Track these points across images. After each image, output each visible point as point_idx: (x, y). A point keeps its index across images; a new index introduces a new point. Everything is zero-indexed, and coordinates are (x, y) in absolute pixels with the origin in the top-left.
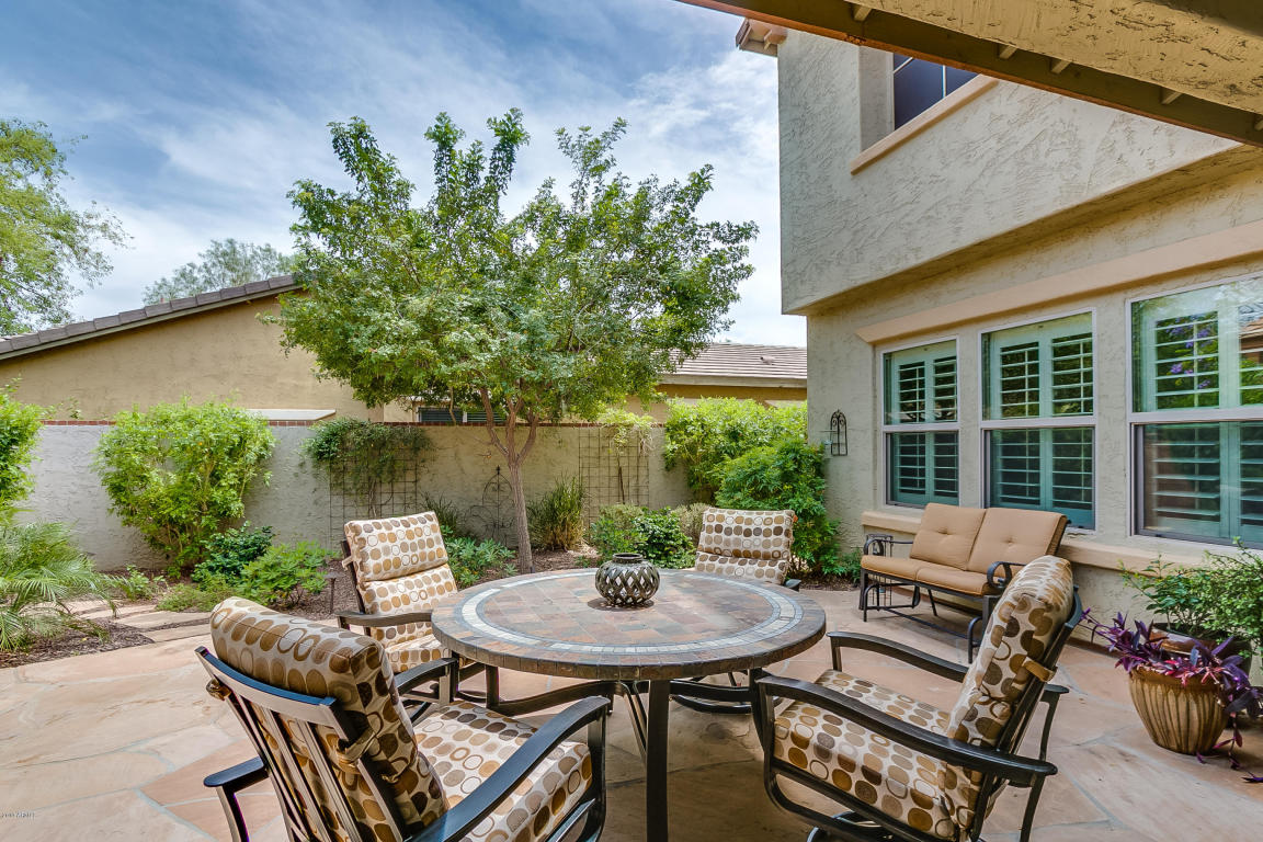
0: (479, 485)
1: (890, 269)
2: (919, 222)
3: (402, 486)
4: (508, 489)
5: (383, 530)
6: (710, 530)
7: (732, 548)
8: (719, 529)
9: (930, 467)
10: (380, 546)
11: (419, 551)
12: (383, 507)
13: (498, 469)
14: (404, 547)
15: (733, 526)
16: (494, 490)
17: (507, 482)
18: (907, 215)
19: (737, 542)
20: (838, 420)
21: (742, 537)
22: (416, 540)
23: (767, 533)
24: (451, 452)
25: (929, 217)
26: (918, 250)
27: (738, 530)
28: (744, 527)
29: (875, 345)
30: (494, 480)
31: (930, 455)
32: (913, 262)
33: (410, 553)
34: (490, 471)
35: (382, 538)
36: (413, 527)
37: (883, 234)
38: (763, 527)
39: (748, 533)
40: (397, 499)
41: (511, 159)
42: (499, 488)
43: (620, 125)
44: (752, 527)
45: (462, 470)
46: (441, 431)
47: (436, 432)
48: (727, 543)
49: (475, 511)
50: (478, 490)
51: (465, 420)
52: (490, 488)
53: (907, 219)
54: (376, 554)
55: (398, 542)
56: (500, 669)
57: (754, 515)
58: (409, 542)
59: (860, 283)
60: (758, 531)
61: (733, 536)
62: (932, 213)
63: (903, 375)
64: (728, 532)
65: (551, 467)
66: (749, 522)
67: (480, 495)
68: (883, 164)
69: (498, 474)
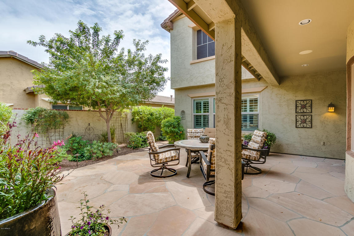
0: (83, 129)
1: (198, 84)
2: (205, 77)
3: (58, 130)
4: (92, 130)
6: (190, 133)
7: (195, 136)
8: (192, 132)
9: (202, 121)
12: (52, 137)
13: (89, 124)
15: (194, 132)
16: (88, 130)
17: (92, 128)
18: (203, 75)
19: (196, 135)
20: (183, 112)
21: (196, 134)
23: (201, 133)
24: (74, 119)
25: (207, 77)
26: (205, 82)
27: (195, 133)
28: (196, 132)
29: (192, 98)
30: (88, 127)
31: (202, 119)
32: (203, 84)
34: (87, 125)
37: (197, 77)
38: (200, 132)
39: (197, 133)
40: (57, 134)
42: (90, 129)
44: (198, 132)
45: (78, 124)
46: (72, 112)
47: (70, 113)
48: (194, 135)
49: (83, 137)
50: (83, 130)
51: (68, 109)
53: (203, 76)
57: (197, 130)
59: (192, 86)
60: (199, 132)
61: (195, 134)
62: (208, 76)
63: (196, 104)
64: (194, 133)
65: (104, 123)
66: (197, 131)
67: (84, 132)
68: (197, 64)
69: (89, 125)
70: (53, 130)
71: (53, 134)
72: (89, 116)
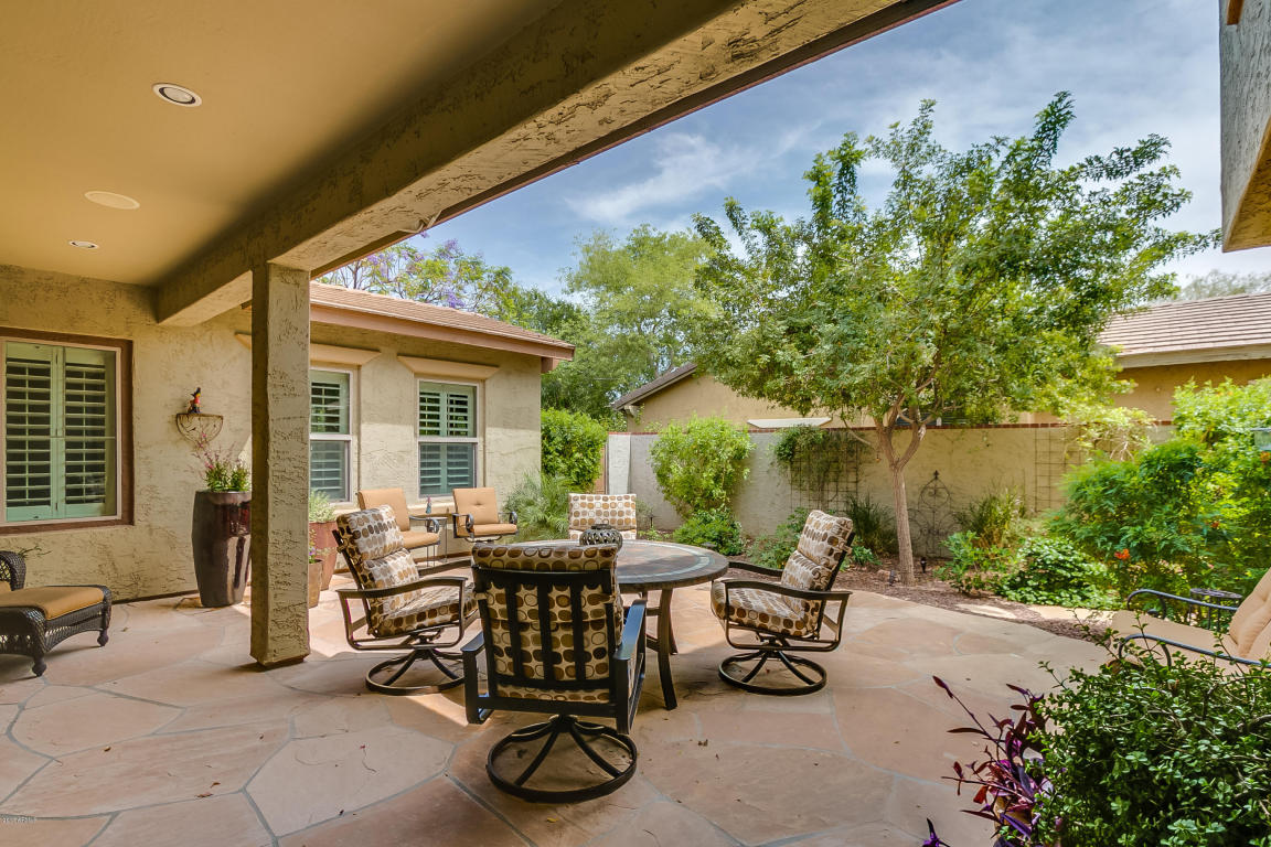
0: (915, 489)
4: (945, 495)
5: (586, 501)
10: (580, 510)
11: (610, 517)
12: (831, 504)
13: (936, 473)
14: (598, 513)
16: (930, 495)
17: (945, 488)
22: (610, 510)
30: (932, 485)
33: (602, 517)
34: (928, 477)
35: (583, 505)
36: (609, 502)
40: (841, 497)
41: (852, 180)
42: (936, 494)
43: (928, 106)
49: (912, 515)
50: (915, 494)
52: (927, 492)
54: (577, 514)
55: (595, 510)
56: (648, 607)
58: (603, 510)
67: (917, 499)
69: (936, 478)
70: (832, 485)
71: (831, 495)
72: (935, 444)
